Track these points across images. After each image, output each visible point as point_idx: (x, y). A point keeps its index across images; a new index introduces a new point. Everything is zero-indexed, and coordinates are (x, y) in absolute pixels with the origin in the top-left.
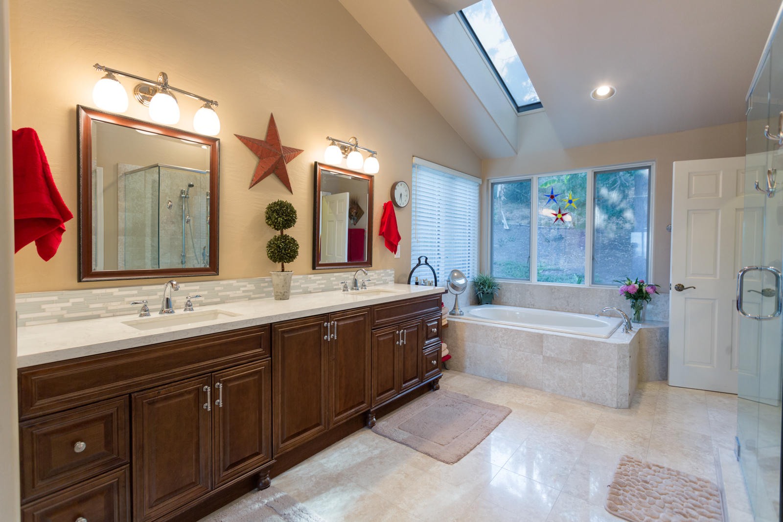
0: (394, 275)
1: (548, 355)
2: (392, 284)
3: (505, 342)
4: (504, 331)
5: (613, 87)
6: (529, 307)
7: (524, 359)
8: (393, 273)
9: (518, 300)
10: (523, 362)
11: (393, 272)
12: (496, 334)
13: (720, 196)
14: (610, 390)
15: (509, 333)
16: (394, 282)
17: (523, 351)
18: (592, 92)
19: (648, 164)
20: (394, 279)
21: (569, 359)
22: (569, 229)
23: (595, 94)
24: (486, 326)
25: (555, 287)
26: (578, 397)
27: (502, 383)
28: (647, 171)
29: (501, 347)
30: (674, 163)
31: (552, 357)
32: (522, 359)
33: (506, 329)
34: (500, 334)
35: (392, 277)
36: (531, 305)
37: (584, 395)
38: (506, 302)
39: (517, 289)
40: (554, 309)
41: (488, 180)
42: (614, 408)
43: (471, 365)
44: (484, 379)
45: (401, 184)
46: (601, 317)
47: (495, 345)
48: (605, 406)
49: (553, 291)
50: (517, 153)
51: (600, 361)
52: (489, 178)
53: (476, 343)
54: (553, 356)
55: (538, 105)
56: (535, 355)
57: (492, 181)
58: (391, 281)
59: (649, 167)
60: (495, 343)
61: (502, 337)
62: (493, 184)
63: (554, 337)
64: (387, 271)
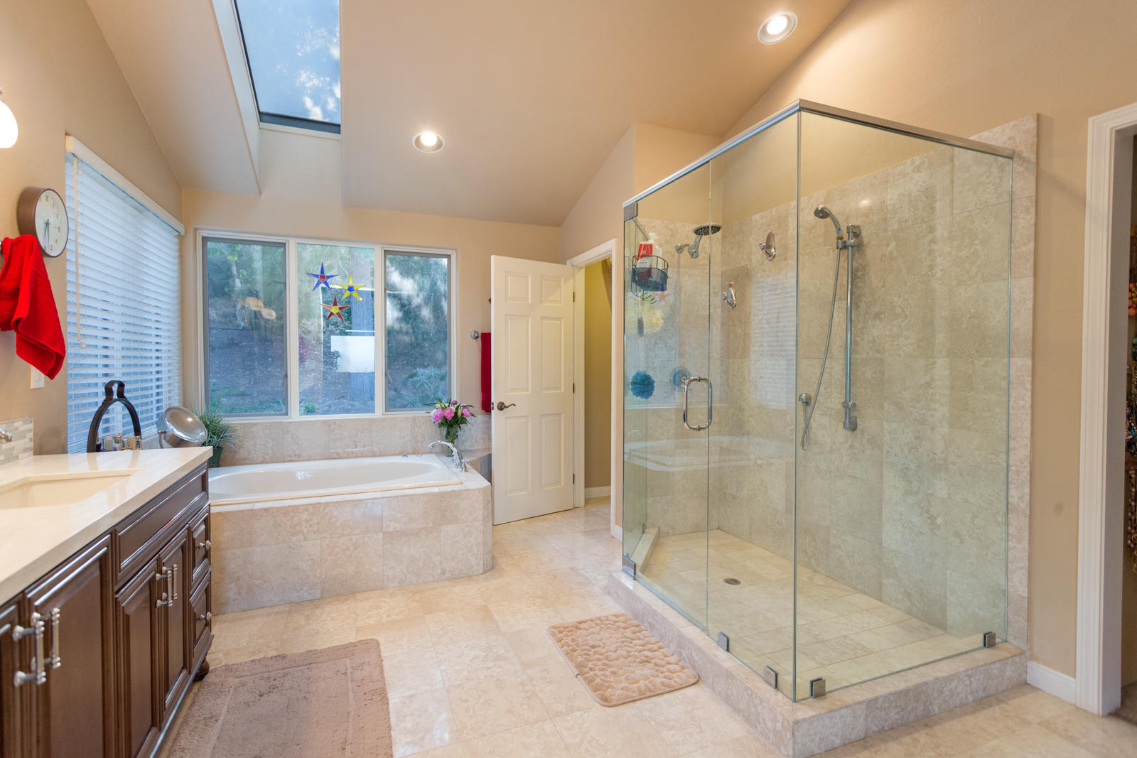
0: (31, 435)
1: (391, 529)
2: (29, 457)
3: (315, 529)
4: (311, 509)
5: (441, 138)
6: (290, 461)
7: (352, 548)
8: (30, 430)
9: (270, 452)
10: (349, 553)
11: (31, 426)
12: (296, 518)
13: (530, 302)
14: (476, 552)
15: (322, 509)
16: (32, 452)
17: (349, 535)
18: (417, 136)
19: (448, 252)
20: (32, 445)
21: (422, 526)
22: (242, 330)
23: (418, 140)
24: (273, 508)
25: (334, 422)
26: (436, 577)
27: (314, 602)
28: (445, 261)
29: (305, 539)
30: (493, 257)
31: (397, 532)
32: (348, 548)
33: (314, 505)
34: (305, 516)
35: (27, 440)
36: (295, 456)
37: (443, 573)
38: (245, 459)
39: (267, 432)
40: (335, 456)
41: (196, 230)
42: (482, 574)
43: (239, 593)
44: (276, 609)
45: (47, 197)
46: (410, 456)
47: (294, 539)
48: (470, 576)
49: (332, 428)
50: (260, 194)
51: (463, 517)
52: (198, 226)
53: (251, 546)
54: (398, 529)
55: (334, 128)
56: (369, 535)
57: (205, 234)
58: (25, 450)
59: (449, 257)
60: (293, 535)
61: (307, 521)
62: (205, 239)
63: (400, 498)
64: (16, 424)
